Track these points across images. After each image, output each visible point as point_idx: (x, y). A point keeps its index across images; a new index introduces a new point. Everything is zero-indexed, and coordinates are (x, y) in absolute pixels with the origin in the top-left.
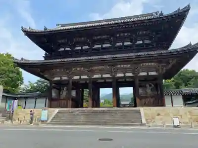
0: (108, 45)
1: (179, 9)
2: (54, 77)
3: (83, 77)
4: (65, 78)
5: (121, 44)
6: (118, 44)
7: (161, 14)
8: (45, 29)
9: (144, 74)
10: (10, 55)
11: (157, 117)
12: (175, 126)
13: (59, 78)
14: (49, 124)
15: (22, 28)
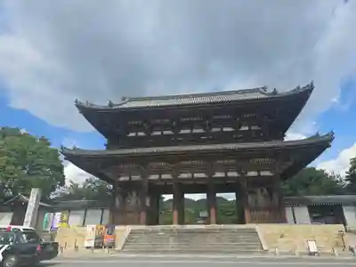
0: (201, 131)
1: (298, 88)
2: (120, 176)
3: (164, 176)
4: (136, 178)
5: (219, 129)
6: (214, 130)
7: (275, 92)
8: (111, 105)
9: (252, 173)
10: (46, 140)
11: (280, 240)
12: (311, 254)
13: (127, 178)
14: (119, 251)
15: (76, 102)
